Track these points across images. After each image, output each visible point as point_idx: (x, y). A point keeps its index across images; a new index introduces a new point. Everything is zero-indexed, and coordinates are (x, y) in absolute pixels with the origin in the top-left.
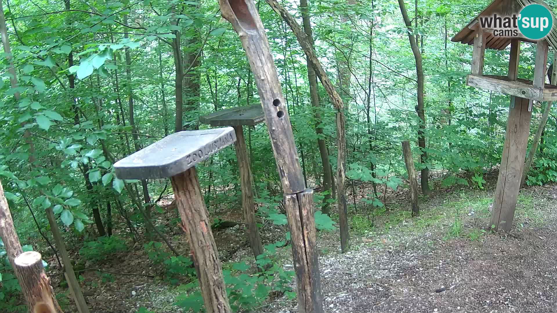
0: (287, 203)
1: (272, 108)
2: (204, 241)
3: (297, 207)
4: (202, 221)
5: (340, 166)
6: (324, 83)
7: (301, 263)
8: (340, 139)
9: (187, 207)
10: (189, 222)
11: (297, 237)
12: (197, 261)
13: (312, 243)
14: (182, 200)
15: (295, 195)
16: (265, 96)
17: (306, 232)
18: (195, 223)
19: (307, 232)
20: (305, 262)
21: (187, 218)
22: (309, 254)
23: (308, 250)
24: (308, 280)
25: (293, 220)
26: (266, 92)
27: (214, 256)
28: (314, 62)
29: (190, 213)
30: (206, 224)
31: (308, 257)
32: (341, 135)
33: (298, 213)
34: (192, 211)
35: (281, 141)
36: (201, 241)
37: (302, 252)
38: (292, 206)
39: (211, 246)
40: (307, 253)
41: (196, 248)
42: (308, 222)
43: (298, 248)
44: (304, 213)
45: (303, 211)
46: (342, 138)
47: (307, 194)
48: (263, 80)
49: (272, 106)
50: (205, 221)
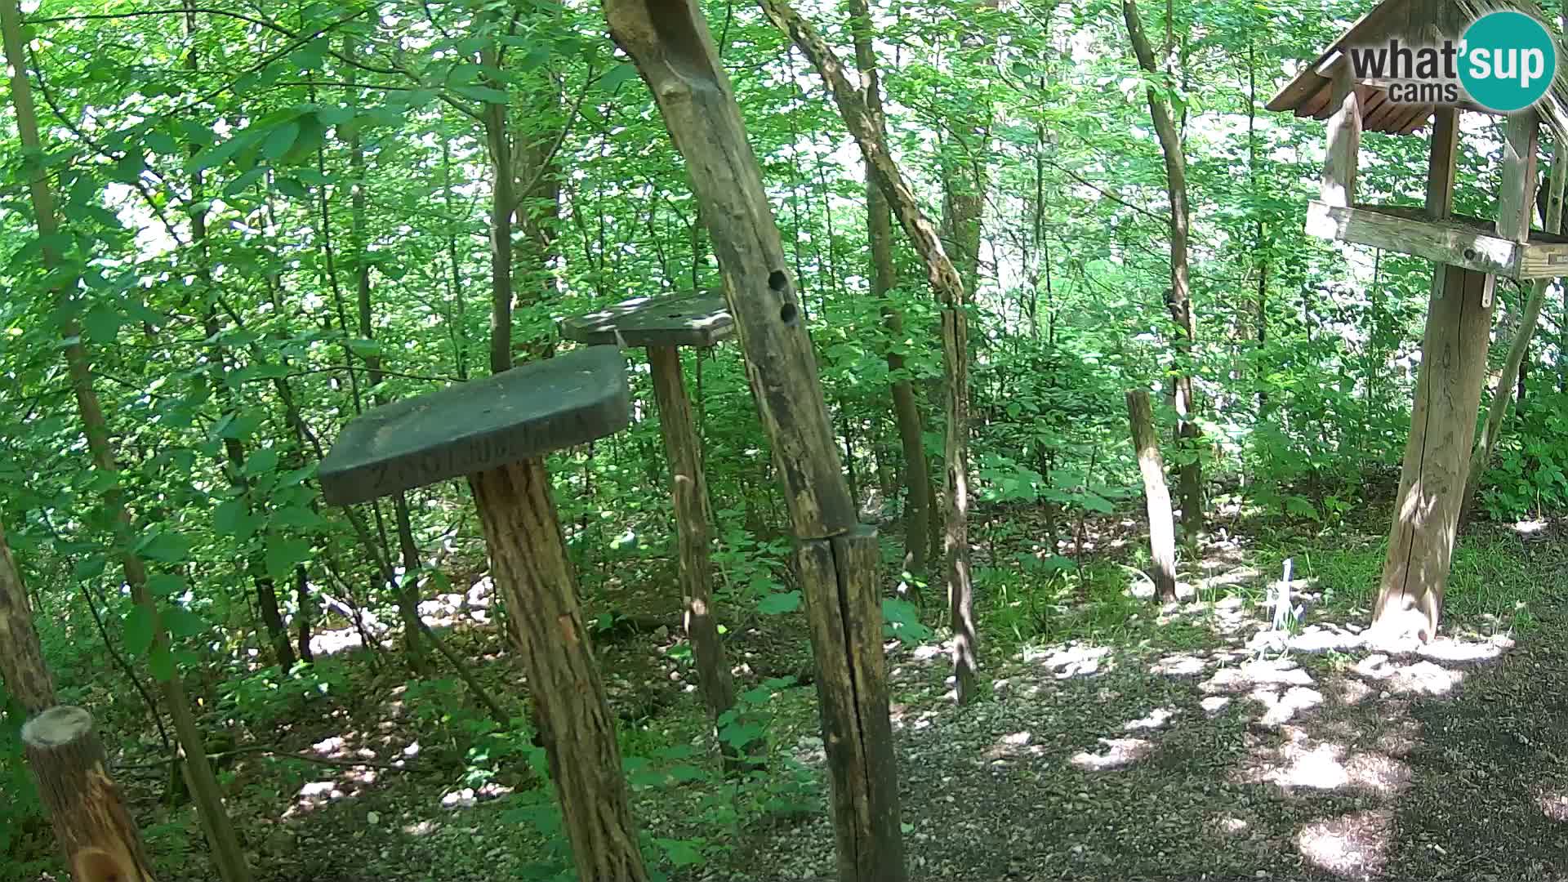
0: (804, 564)
1: (768, 298)
2: (570, 672)
3: (832, 577)
4: (563, 614)
5: (953, 460)
6: (909, 225)
7: (844, 735)
8: (954, 385)
9: (523, 577)
10: (528, 619)
11: (833, 660)
12: (550, 728)
13: (874, 677)
14: (509, 556)
15: (827, 543)
16: (744, 262)
17: (856, 646)
18: (543, 621)
19: (859, 645)
20: (855, 730)
21: (522, 607)
22: (865, 708)
23: (862, 697)
24: (861, 781)
25: (821, 615)
26: (750, 251)
27: (597, 712)
28: (883, 167)
29: (531, 593)
30: (575, 625)
31: (862, 718)
32: (955, 372)
33: (833, 593)
34: (534, 589)
35: (793, 388)
36: (561, 672)
37: (846, 705)
38: (817, 574)
39: (590, 688)
40: (861, 707)
41: (547, 691)
42: (862, 619)
43: (836, 693)
44: (853, 593)
45: (849, 585)
46: (958, 382)
47: (860, 539)
48: (738, 218)
49: (767, 292)
50: (571, 614)
